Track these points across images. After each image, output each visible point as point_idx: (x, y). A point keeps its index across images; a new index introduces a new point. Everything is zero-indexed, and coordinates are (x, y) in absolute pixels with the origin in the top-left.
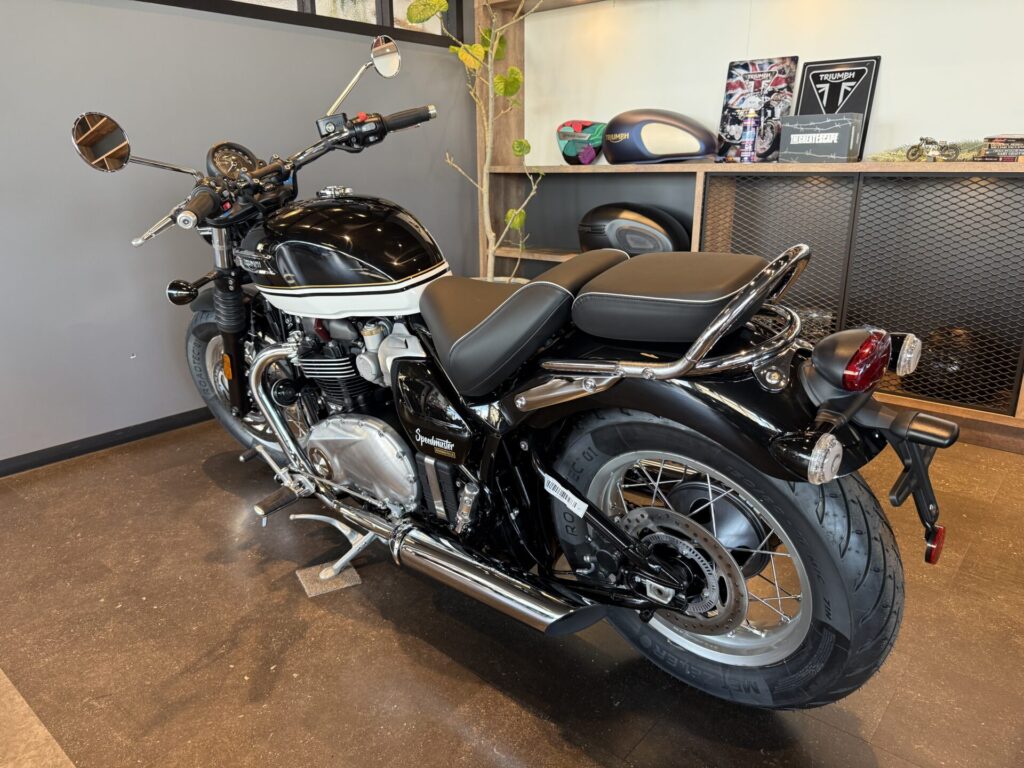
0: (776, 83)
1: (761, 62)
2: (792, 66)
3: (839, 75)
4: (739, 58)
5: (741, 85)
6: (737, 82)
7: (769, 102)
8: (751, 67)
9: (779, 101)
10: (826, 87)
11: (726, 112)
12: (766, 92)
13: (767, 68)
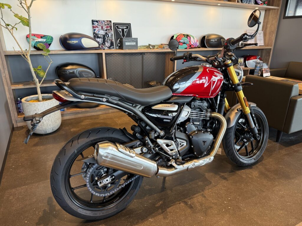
0: (107, 27)
1: (101, 21)
2: (110, 23)
3: (123, 27)
4: (94, 19)
6: (96, 26)
7: (106, 32)
8: (99, 22)
9: (109, 32)
10: (121, 30)
11: (95, 35)
12: (105, 30)
13: (103, 23)
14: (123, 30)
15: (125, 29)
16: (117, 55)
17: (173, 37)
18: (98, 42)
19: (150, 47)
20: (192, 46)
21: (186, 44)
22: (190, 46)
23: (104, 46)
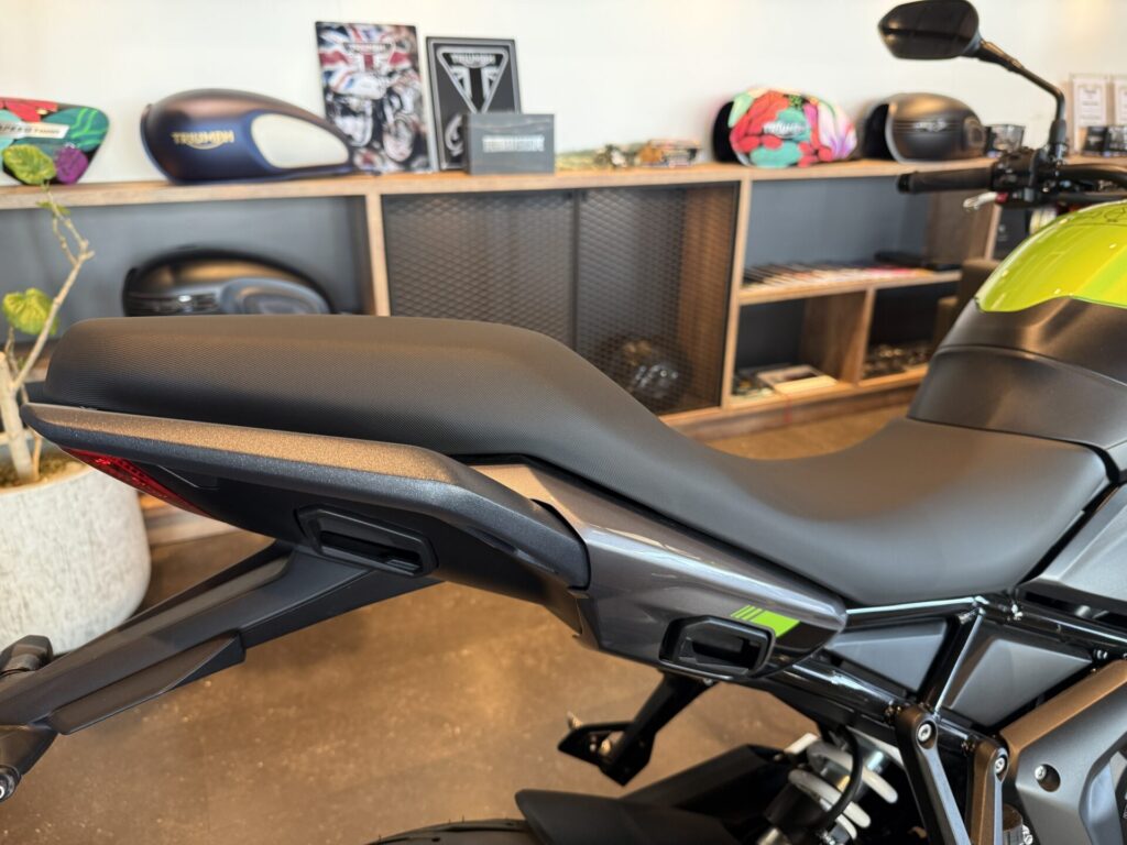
0: (396, 59)
1: (365, 28)
2: (412, 38)
3: (475, 58)
4: (327, 18)
5: (342, 58)
6: (335, 52)
7: (391, 87)
8: (351, 32)
9: (405, 86)
10: (465, 73)
11: (330, 98)
12: (383, 72)
13: (376, 37)
14: (475, 74)
15: (490, 65)
16: (446, 205)
17: (727, 109)
18: (346, 139)
19: (609, 159)
20: (823, 155)
21: (797, 142)
22: (816, 153)
23: (376, 158)
